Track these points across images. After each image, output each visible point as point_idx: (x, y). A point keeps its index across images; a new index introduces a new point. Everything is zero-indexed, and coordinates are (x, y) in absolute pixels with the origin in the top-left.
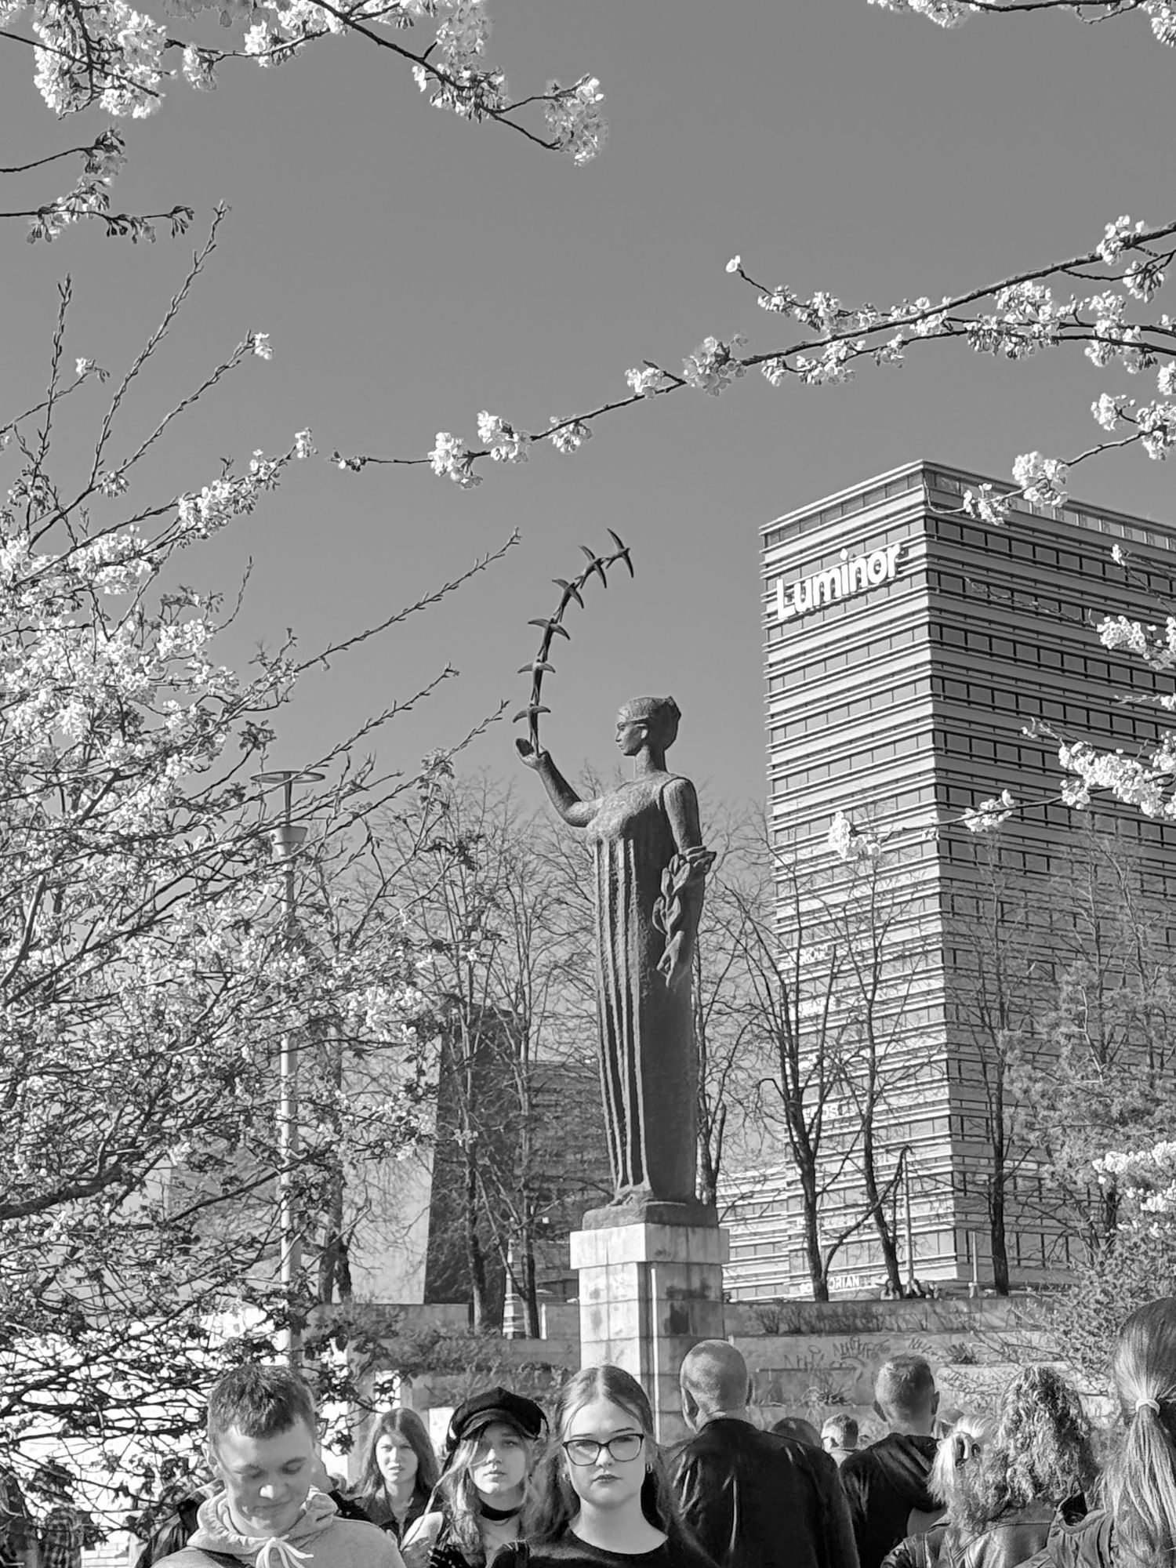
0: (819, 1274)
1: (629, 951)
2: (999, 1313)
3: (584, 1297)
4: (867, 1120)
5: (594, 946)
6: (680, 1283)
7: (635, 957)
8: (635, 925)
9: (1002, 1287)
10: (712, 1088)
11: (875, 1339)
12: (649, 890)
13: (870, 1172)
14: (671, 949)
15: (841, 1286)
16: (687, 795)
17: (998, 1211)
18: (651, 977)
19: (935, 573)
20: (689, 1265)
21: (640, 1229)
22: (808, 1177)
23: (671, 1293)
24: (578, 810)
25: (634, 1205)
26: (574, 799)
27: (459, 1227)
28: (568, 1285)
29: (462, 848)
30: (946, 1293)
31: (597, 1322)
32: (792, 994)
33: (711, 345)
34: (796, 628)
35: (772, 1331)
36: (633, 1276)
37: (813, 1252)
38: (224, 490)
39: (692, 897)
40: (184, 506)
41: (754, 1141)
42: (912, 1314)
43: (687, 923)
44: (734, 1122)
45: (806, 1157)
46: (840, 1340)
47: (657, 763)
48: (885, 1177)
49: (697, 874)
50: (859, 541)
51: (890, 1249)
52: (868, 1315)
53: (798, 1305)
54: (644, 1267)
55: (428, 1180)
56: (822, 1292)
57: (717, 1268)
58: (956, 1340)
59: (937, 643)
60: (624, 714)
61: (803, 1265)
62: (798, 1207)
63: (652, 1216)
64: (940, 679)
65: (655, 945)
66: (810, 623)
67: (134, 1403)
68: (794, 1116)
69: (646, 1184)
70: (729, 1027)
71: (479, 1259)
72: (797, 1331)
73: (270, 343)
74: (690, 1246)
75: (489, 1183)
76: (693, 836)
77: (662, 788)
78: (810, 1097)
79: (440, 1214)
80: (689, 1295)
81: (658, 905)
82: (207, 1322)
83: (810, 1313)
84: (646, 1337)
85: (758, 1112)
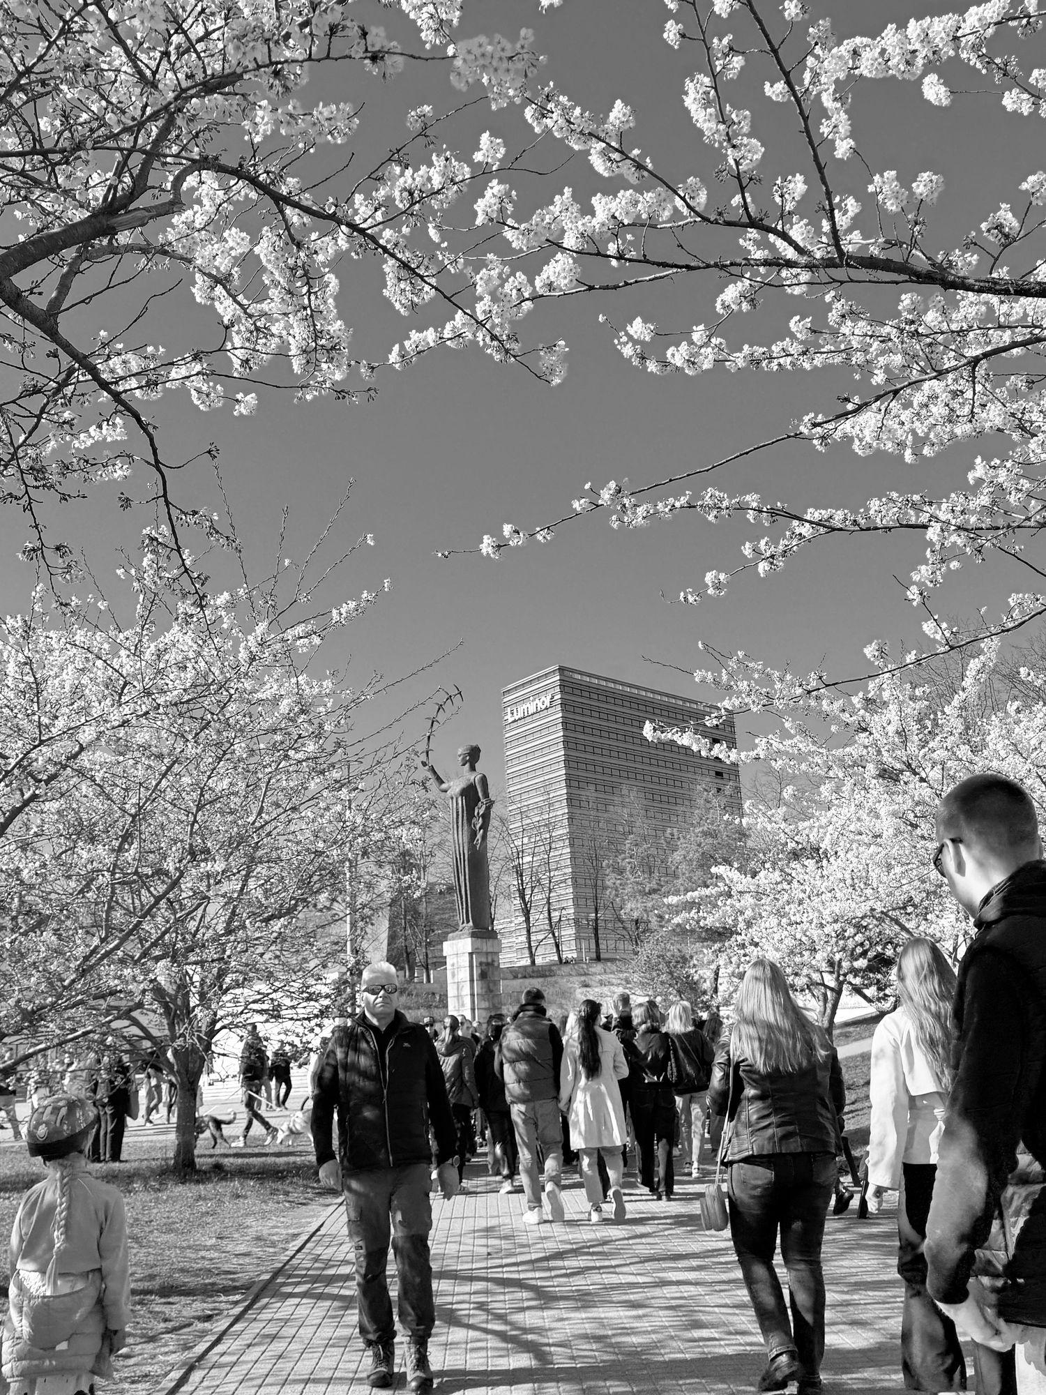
0: (532, 956)
1: (463, 838)
2: (598, 968)
3: (448, 966)
4: (549, 899)
5: (450, 837)
6: (484, 960)
7: (466, 840)
8: (466, 828)
9: (598, 959)
10: (492, 888)
11: (553, 979)
12: (470, 815)
13: (550, 919)
14: (479, 836)
15: (539, 961)
16: (484, 780)
17: (596, 929)
18: (472, 846)
19: (563, 704)
20: (487, 953)
21: (469, 940)
22: (527, 920)
23: (481, 964)
24: (444, 786)
25: (466, 931)
26: (442, 782)
27: (400, 942)
28: (442, 962)
29: (423, 784)
30: (578, 961)
31: (453, 976)
32: (520, 853)
33: (612, 485)
34: (515, 725)
35: (516, 977)
36: (467, 958)
37: (530, 947)
38: (352, 605)
39: (486, 817)
40: (334, 611)
41: (508, 907)
42: (566, 969)
43: (485, 826)
44: (500, 900)
45: (527, 913)
46: (541, 980)
47: (473, 769)
48: (555, 920)
49: (488, 809)
50: (537, 694)
51: (557, 946)
52: (550, 970)
53: (525, 967)
54: (471, 954)
55: (387, 924)
56: (533, 962)
57: (497, 954)
58: (583, 978)
59: (565, 729)
60: (460, 751)
61: (526, 952)
62: (525, 932)
63: (473, 935)
64: (566, 742)
65: (473, 835)
66: (520, 723)
67: (293, 1007)
68: (522, 896)
69: (471, 923)
70: (498, 866)
71: (408, 954)
72: (525, 977)
73: (374, 539)
74: (487, 946)
75: (411, 926)
76: (486, 795)
77: (474, 777)
78: (528, 892)
79: (392, 938)
80: (488, 964)
81: (474, 820)
82: (324, 973)
83: (530, 970)
84: (472, 980)
85: (509, 897)
